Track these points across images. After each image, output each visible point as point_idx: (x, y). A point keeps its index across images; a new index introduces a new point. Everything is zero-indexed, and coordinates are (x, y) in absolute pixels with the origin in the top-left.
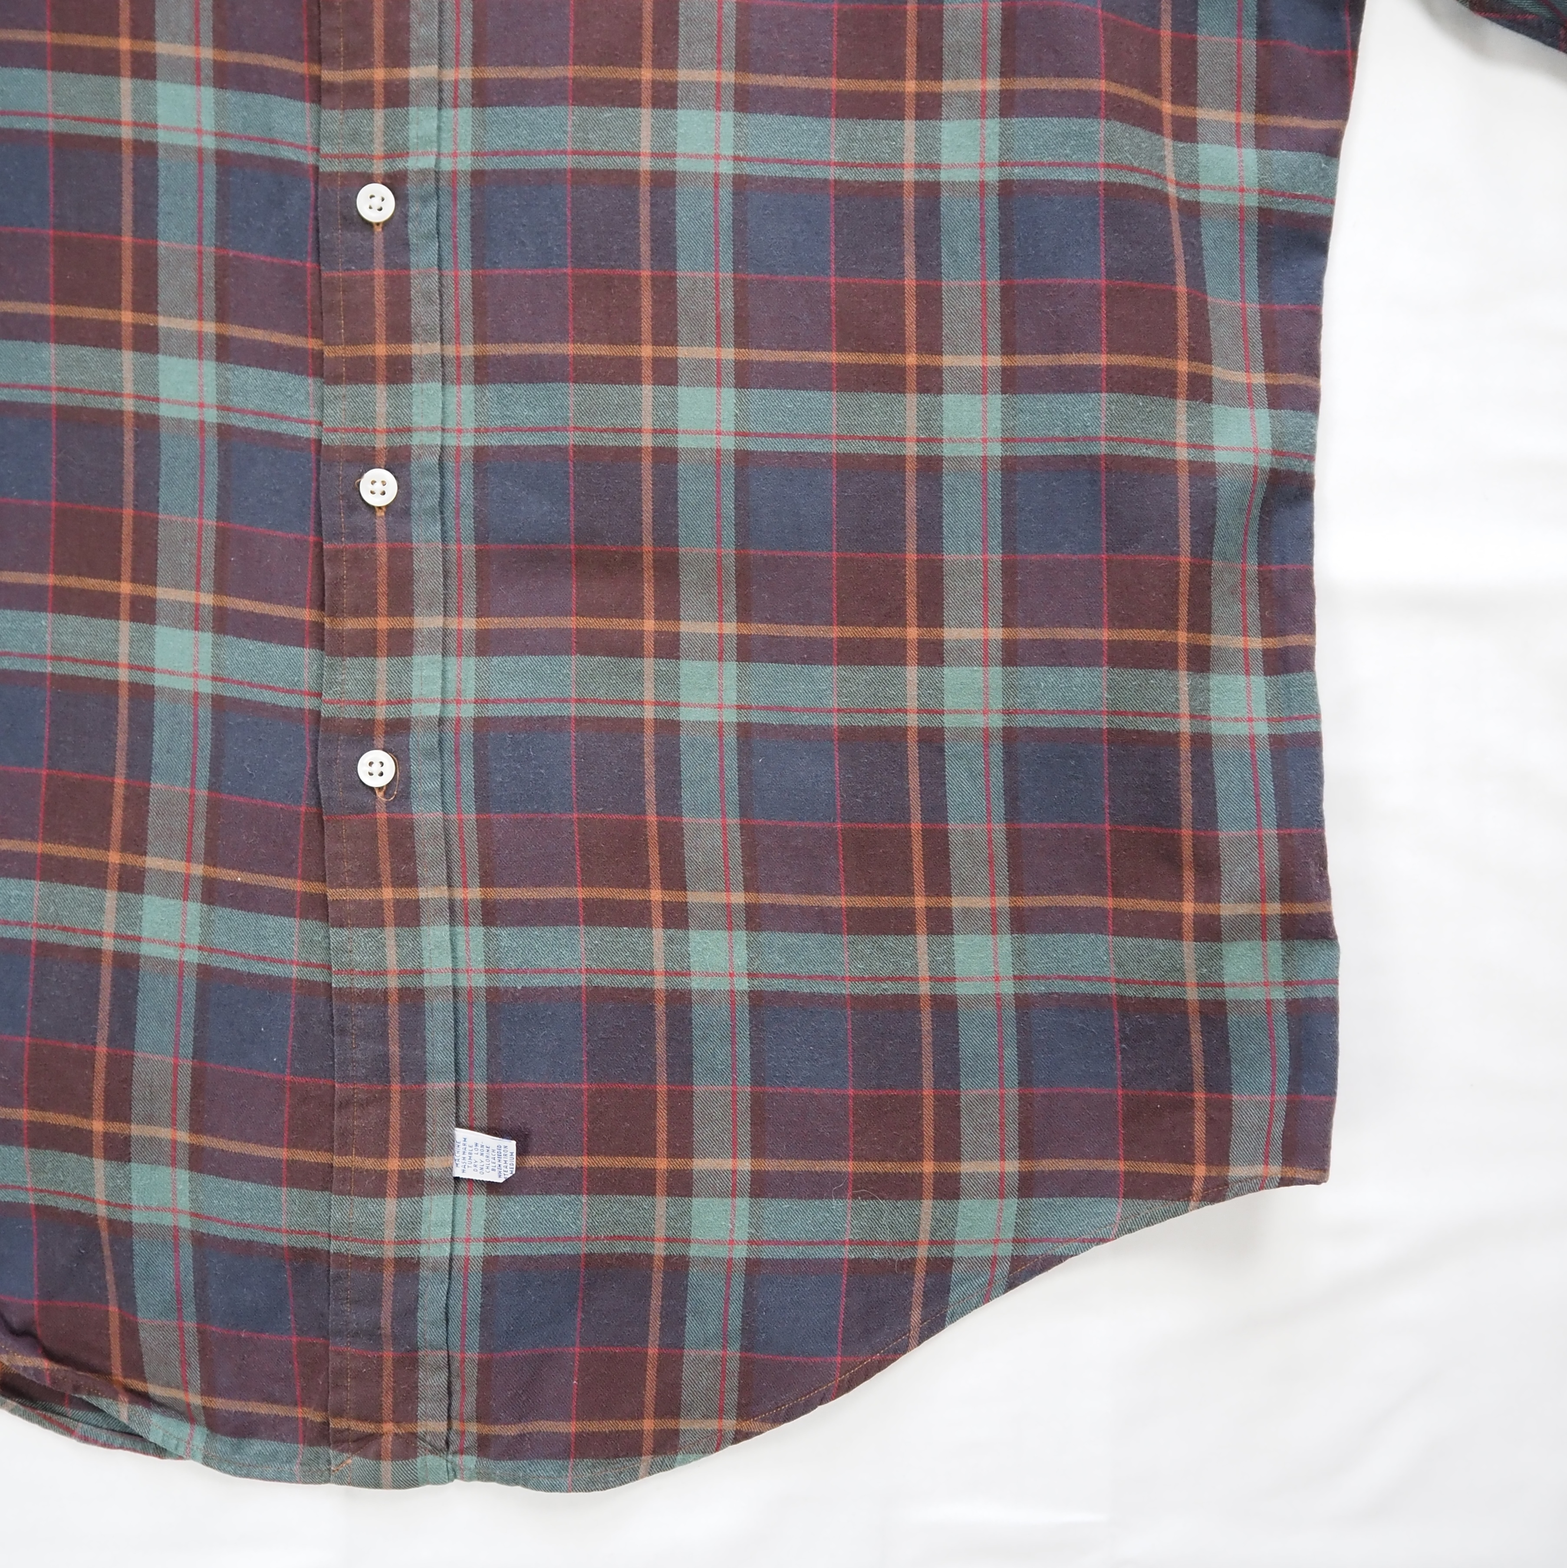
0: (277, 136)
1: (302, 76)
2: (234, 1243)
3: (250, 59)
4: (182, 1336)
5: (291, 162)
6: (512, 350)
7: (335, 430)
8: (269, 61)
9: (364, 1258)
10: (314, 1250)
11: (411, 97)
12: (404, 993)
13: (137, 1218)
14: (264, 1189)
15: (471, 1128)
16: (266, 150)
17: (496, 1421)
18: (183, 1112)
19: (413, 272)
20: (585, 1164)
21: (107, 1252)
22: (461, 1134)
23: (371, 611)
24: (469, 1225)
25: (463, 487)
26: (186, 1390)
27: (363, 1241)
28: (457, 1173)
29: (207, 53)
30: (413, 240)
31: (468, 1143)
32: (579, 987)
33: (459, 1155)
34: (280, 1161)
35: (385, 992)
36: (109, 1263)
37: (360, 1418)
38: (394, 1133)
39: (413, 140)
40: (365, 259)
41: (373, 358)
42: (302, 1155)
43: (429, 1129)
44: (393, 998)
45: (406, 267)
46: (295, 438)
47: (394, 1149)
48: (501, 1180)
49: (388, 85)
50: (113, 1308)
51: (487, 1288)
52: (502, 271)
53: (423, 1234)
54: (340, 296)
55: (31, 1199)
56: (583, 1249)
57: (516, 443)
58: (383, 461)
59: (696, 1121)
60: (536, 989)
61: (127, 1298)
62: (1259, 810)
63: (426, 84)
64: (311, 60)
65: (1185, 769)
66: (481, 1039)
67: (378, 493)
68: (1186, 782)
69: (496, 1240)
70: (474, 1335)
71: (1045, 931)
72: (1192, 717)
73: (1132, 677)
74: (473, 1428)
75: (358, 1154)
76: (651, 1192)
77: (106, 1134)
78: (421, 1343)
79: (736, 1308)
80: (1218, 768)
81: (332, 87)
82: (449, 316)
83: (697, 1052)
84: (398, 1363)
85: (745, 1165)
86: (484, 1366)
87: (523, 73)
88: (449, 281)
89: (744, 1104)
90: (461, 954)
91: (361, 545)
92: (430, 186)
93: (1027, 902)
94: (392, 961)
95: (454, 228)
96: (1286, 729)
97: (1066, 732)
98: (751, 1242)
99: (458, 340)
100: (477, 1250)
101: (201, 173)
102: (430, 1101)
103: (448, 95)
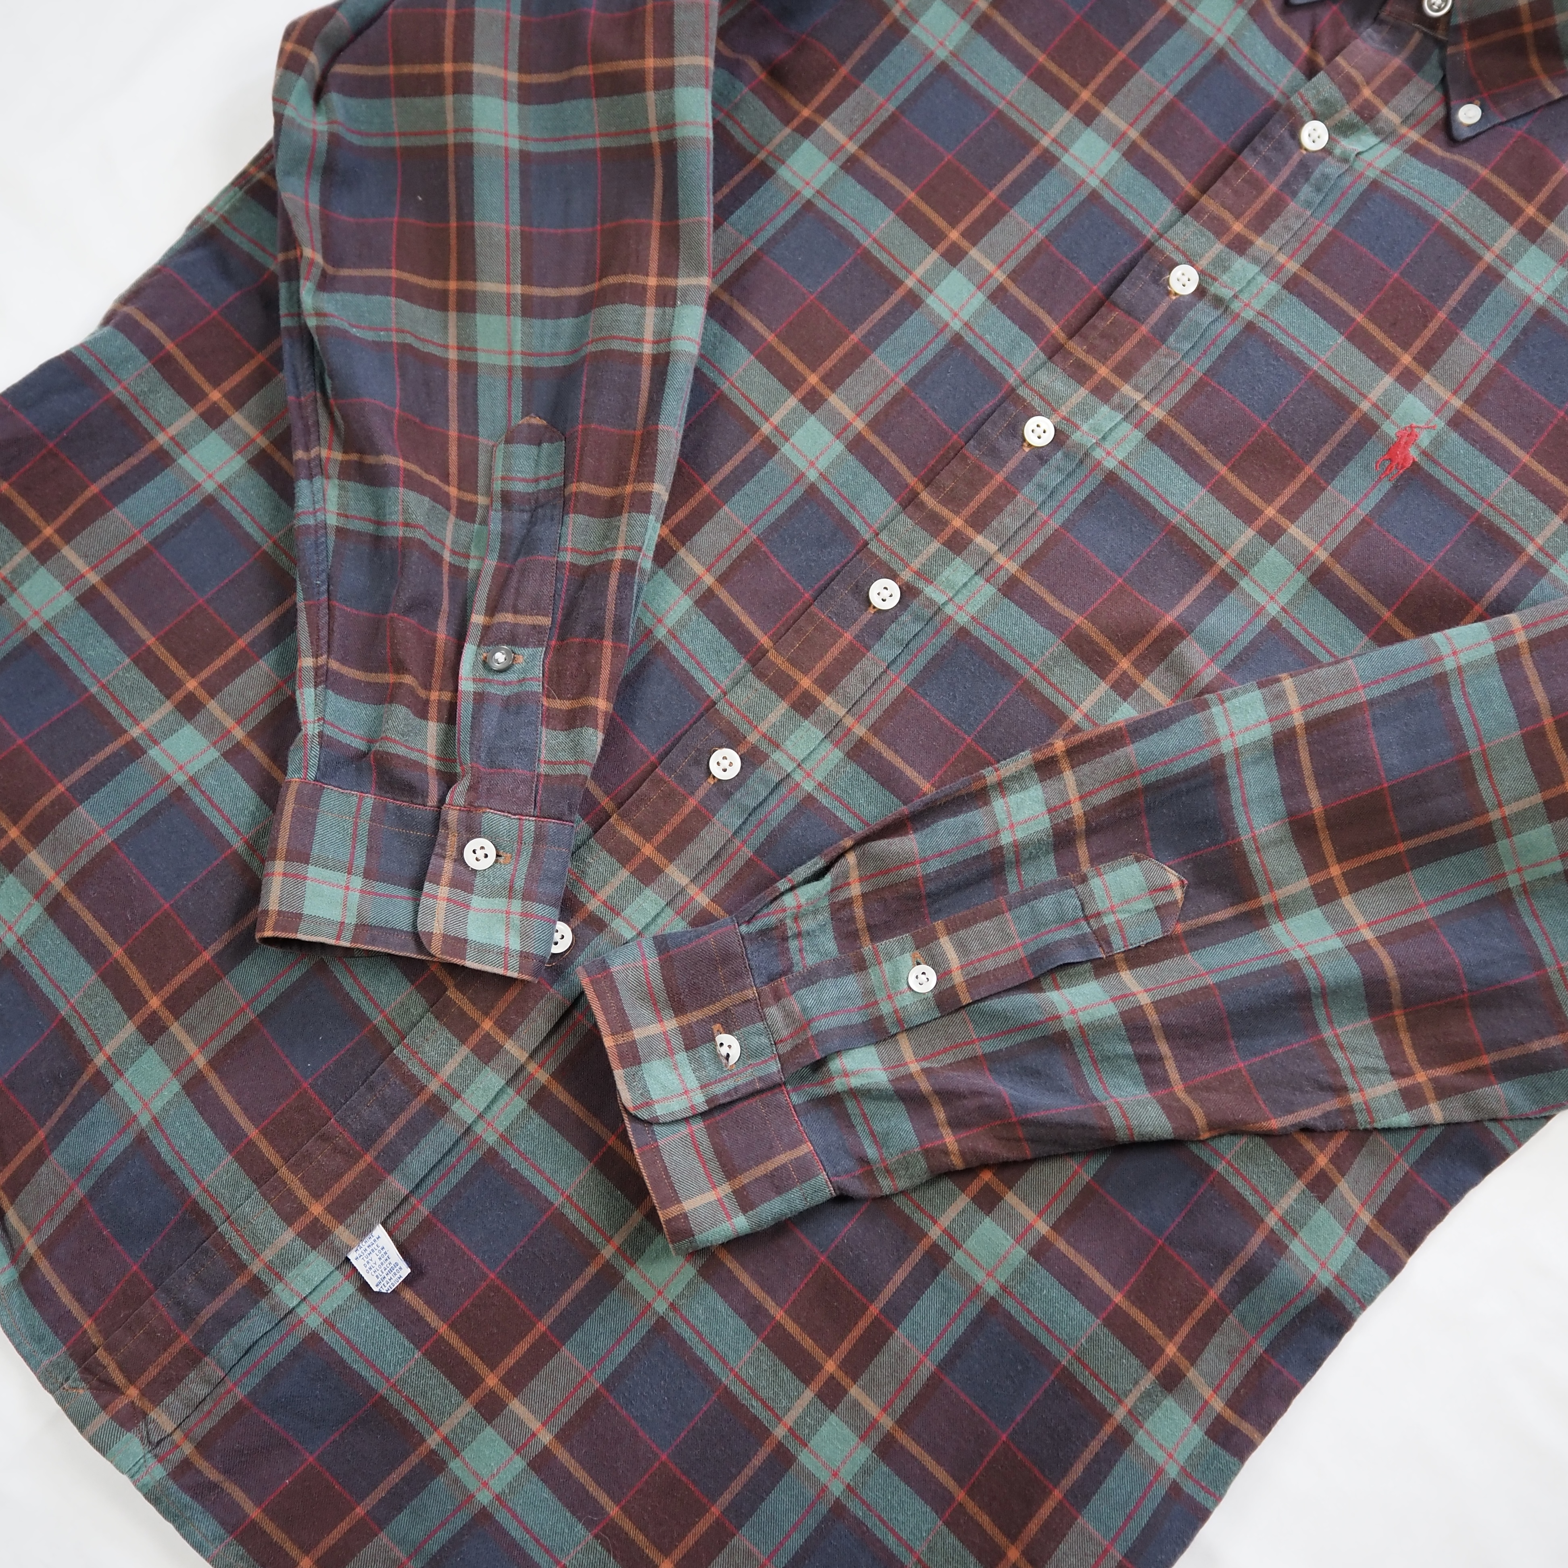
0: (859, 507)
1: (907, 485)
2: (163, 1163)
3: (883, 449)
4: (66, 1195)
5: (854, 528)
6: (888, 754)
7: (731, 705)
8: (894, 460)
9: (236, 1255)
10: (208, 1217)
11: (965, 553)
12: (435, 1099)
13: (119, 1087)
14: (217, 1145)
15: (390, 1234)
16: (844, 509)
17: (208, 1458)
18: (216, 1045)
19: (869, 654)
20: (441, 1331)
21: (75, 1091)
22: (379, 1231)
23: (648, 837)
24: (325, 1298)
25: (778, 811)
26: (32, 1235)
27: (246, 1242)
28: (352, 1256)
29: (860, 425)
30: (887, 635)
31: (379, 1242)
32: (552, 1204)
33: (364, 1245)
34: (246, 1136)
35: (423, 1088)
36: (69, 1100)
37: (121, 1367)
38: (337, 1190)
39: (942, 578)
40: (847, 621)
41: (796, 683)
42: (264, 1146)
43: (362, 1207)
44: (424, 1097)
45: (868, 648)
46: (700, 688)
47: (328, 1199)
48: (376, 1289)
49: (957, 532)
50: (42, 1134)
51: (295, 1354)
52: (925, 702)
53: (290, 1276)
54: (811, 629)
55: (64, 1010)
56: (383, 1389)
57: (839, 814)
58: (743, 750)
59: (542, 1373)
60: (522, 1177)
61: (57, 1136)
62: (1122, 1529)
63: (982, 552)
64: (922, 480)
65: (1095, 1446)
66: (454, 1179)
67: (722, 767)
68: (1087, 1456)
69: (333, 1326)
70: (254, 1380)
71: (898, 1473)
72: (1130, 1412)
73: (1111, 1344)
74: (188, 1449)
75: (301, 1180)
76: (466, 1393)
77: (154, 1012)
78: (214, 1351)
79: (444, 1536)
80: (1119, 1468)
81: (922, 506)
82: (868, 699)
83: (588, 1325)
84: (186, 1351)
85: (546, 1437)
86: (239, 1408)
87: (1049, 598)
88: (887, 679)
89: (585, 1393)
90: (495, 1108)
91: (681, 789)
92: (928, 613)
93: (904, 1439)
94: (447, 1071)
95: (919, 651)
96: (1189, 1487)
97: (1034, 1341)
98: (498, 1497)
99: (860, 718)
100: (313, 1322)
101: (791, 488)
102: (381, 1189)
103: (989, 570)
